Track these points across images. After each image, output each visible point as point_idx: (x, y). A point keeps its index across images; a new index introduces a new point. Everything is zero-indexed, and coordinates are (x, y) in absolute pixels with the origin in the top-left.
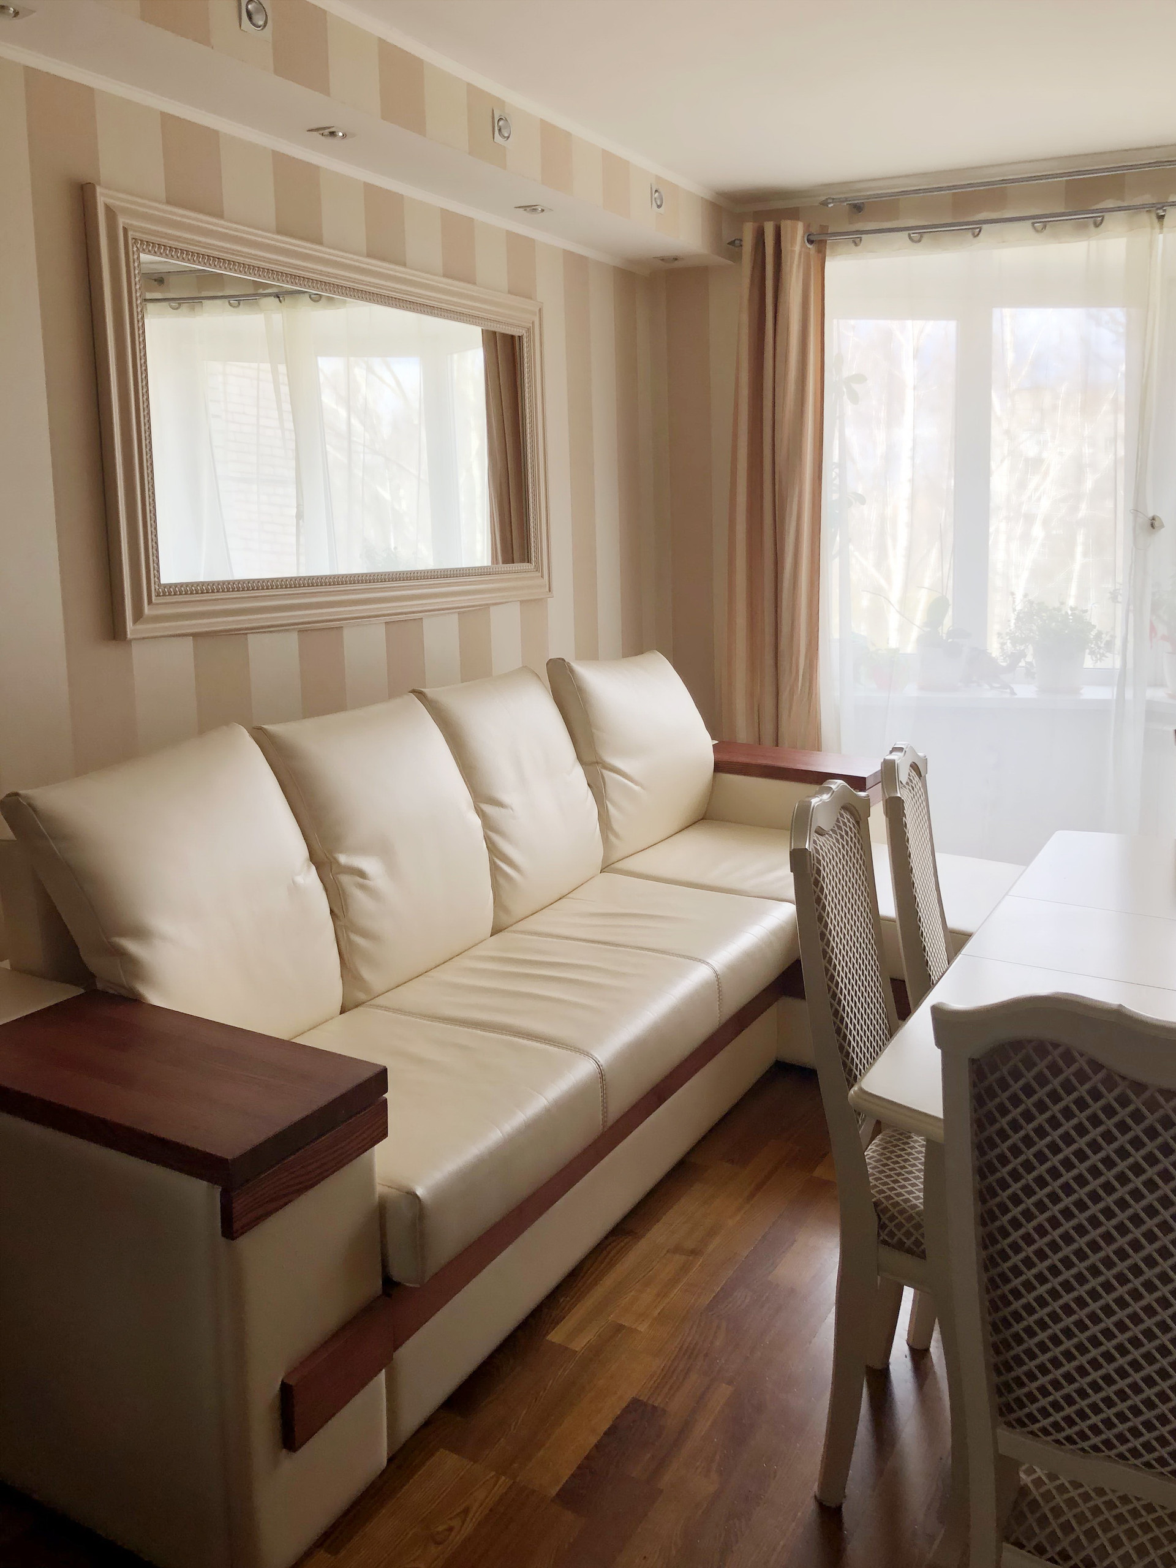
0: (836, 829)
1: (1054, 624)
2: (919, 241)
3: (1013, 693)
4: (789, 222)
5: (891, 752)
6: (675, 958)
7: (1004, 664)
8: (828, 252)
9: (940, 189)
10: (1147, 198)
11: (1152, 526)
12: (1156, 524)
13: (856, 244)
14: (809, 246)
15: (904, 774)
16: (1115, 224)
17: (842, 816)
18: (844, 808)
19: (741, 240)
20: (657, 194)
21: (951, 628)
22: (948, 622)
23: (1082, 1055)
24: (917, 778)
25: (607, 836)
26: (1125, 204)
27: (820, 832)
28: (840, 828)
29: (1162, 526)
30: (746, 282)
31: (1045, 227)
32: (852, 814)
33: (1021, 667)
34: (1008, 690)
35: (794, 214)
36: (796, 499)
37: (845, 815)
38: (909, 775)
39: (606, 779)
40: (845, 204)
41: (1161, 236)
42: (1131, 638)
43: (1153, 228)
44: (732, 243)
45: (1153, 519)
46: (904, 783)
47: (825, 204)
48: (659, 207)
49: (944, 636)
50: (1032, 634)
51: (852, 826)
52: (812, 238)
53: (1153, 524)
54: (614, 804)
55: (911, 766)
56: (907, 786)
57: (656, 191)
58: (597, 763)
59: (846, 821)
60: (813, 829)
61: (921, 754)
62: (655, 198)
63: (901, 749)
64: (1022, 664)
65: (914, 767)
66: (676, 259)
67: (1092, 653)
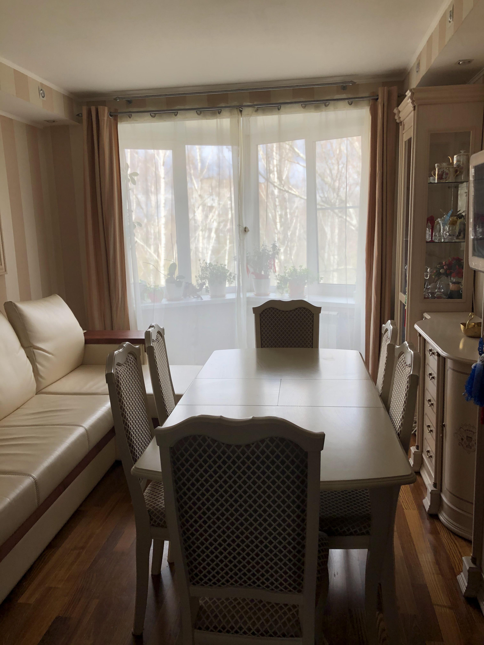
0: (126, 362)
1: (215, 271)
2: (154, 117)
3: (202, 299)
4: (101, 107)
5: (149, 328)
6: (68, 427)
7: (198, 288)
8: (118, 120)
9: (160, 95)
10: (236, 103)
11: (245, 231)
12: (246, 230)
13: (130, 118)
14: (111, 118)
15: (154, 337)
16: (225, 112)
17: (129, 357)
18: (130, 353)
19: (82, 114)
20: (42, 91)
21: (178, 275)
22: (177, 273)
23: (209, 438)
24: (160, 337)
25: (38, 378)
26: (228, 105)
27: (119, 365)
28: (128, 362)
29: (249, 231)
30: (85, 132)
31: (201, 113)
32: (133, 355)
33: (204, 289)
34: (200, 298)
35: (104, 103)
36: (112, 225)
37: (130, 356)
38: (157, 336)
39: (35, 353)
40: (124, 100)
41: (241, 118)
42: (241, 274)
43: (238, 115)
44: (78, 115)
45: (245, 228)
46: (155, 340)
47: (116, 99)
48: (43, 97)
49: (175, 279)
50: (207, 276)
51: (133, 360)
52: (112, 114)
53: (245, 230)
54: (40, 364)
55: (157, 332)
56: (156, 341)
57: (41, 90)
58: (31, 347)
59: (130, 358)
60: (115, 364)
61: (162, 327)
62: (41, 93)
63: (153, 326)
64: (204, 287)
65: (159, 333)
66: (54, 122)
67: (228, 281)
